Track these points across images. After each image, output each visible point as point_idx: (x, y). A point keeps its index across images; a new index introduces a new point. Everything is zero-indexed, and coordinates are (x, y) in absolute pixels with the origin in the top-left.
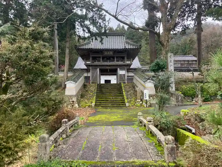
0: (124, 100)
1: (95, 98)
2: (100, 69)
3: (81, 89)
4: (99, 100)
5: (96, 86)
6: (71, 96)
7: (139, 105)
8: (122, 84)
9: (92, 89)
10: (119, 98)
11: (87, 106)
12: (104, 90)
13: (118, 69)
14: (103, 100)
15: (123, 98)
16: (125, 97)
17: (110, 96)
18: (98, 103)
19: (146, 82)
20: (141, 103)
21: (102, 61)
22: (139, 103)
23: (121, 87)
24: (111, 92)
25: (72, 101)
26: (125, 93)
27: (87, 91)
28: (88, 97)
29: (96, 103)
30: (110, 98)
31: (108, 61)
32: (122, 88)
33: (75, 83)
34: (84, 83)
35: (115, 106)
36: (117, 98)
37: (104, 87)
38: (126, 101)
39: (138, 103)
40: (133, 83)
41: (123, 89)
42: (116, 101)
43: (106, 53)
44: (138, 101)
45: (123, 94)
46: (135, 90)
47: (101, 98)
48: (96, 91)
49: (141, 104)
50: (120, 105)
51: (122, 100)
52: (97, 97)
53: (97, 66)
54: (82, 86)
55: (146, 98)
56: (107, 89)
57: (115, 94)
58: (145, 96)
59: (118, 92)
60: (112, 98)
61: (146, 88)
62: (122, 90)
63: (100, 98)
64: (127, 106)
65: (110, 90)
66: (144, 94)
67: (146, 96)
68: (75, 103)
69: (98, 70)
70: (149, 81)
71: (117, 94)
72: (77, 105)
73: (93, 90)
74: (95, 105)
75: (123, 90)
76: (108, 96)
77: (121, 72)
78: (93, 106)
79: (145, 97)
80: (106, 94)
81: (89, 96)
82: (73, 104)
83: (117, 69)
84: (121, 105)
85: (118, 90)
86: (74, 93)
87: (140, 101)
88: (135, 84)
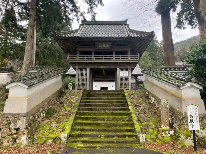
0: (133, 125)
1: (72, 118)
2: (90, 69)
3: (49, 100)
4: (81, 124)
5: (81, 94)
6: (15, 117)
7: (167, 137)
8: (125, 91)
9: (71, 100)
10: (122, 120)
11: (51, 138)
12: (93, 102)
13: (118, 69)
14: (89, 124)
15: (131, 120)
16: (134, 117)
17: (103, 114)
18: (78, 130)
19: (183, 86)
20: (172, 132)
21: (95, 57)
22: (167, 132)
23: (124, 96)
24: (106, 106)
25: (15, 127)
26: (133, 109)
27: (61, 103)
28: (61, 117)
29: (72, 130)
30: (103, 119)
31: (102, 57)
32: (125, 99)
33: (27, 87)
34: (61, 89)
35: (114, 139)
36: (117, 120)
37: (93, 96)
38: (138, 127)
39: (165, 134)
40: (145, 89)
41: (128, 100)
42: (115, 125)
43: (100, 46)
44: (164, 128)
45: (129, 110)
46: (150, 103)
47: (86, 119)
48: (78, 104)
49: (172, 136)
50: (124, 136)
51: (127, 125)
52: (79, 115)
53: (86, 64)
54: (55, 94)
55: (192, 125)
56: (100, 99)
57: (113, 110)
58: (189, 120)
59: (119, 106)
60: (108, 118)
61: (184, 100)
62: (127, 102)
63: (83, 119)
64: (141, 141)
65: (104, 102)
66: (189, 115)
67: (192, 121)
68: (21, 132)
69: (88, 70)
70: (189, 84)
71: (117, 110)
72: (24, 139)
73: (74, 102)
74: (70, 136)
75: (129, 103)
76: (100, 114)
77: (122, 74)
78: (63, 139)
79: (189, 124)
80: (96, 110)
81: (61, 113)
82: (15, 136)
83: (116, 69)
84: (127, 138)
85: (118, 102)
86: (23, 109)
87: (168, 128)
88: (149, 92)
